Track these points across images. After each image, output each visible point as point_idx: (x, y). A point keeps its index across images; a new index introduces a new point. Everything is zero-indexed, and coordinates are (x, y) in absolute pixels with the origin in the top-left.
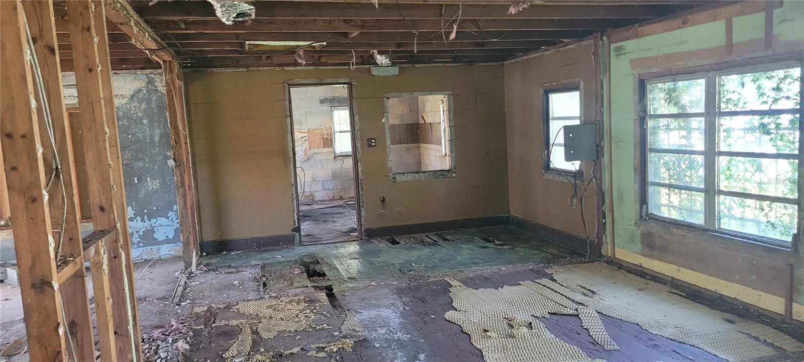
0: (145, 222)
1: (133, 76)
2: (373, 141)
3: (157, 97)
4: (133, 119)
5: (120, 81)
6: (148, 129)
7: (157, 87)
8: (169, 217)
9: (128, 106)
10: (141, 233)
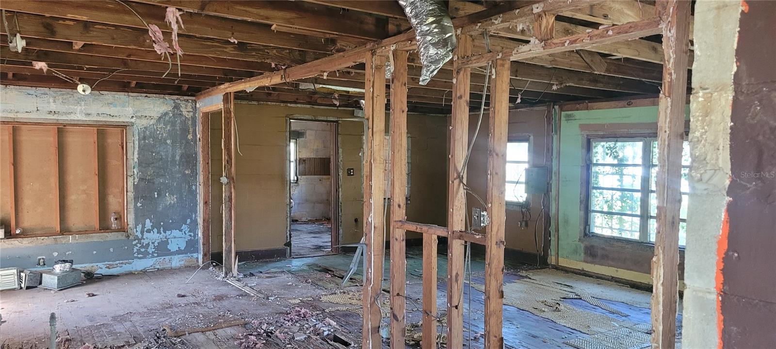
0: (161, 233)
1: (162, 100)
2: (352, 171)
3: (181, 121)
4: (158, 139)
5: (150, 104)
6: (171, 148)
7: (182, 112)
8: (182, 230)
9: (155, 127)
10: (156, 244)
